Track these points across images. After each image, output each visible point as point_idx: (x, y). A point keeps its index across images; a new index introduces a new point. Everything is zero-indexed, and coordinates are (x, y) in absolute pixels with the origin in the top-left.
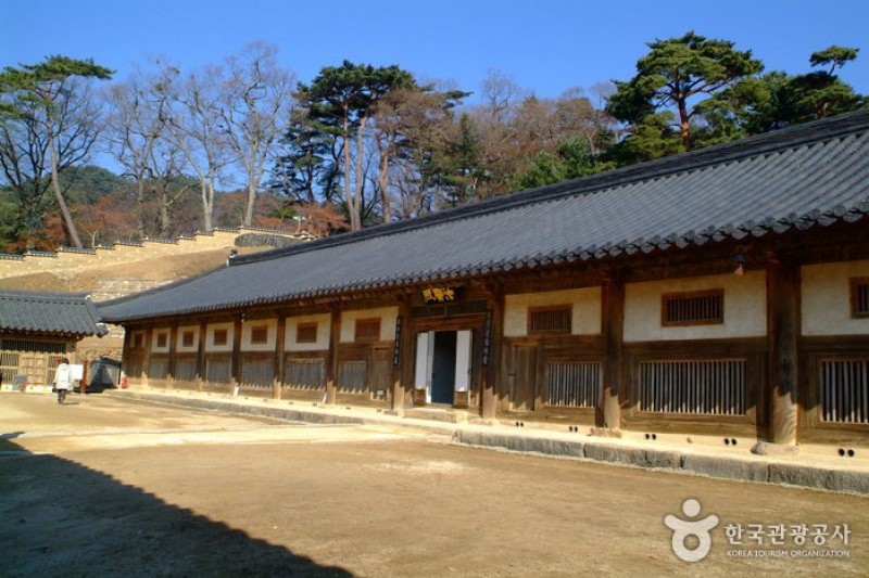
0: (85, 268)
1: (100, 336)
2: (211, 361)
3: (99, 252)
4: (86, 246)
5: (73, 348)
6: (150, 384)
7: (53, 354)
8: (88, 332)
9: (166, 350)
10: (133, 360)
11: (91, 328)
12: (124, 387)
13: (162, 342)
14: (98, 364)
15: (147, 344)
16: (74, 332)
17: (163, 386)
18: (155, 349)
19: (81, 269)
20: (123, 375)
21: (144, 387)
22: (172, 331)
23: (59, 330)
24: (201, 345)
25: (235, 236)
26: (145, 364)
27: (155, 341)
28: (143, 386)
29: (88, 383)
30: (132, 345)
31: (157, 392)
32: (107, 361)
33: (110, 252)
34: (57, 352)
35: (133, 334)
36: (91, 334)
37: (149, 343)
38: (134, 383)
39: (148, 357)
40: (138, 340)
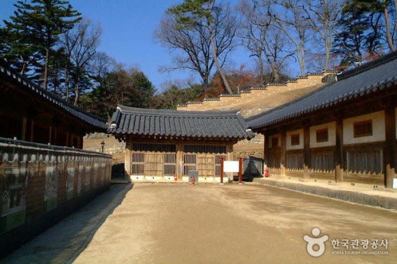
0: (235, 105)
1: (249, 139)
2: (352, 153)
3: (242, 95)
4: (235, 93)
5: (231, 150)
6: (287, 174)
7: (219, 154)
8: (241, 137)
9: (301, 146)
10: (272, 156)
11: (242, 133)
12: (267, 176)
13: (295, 140)
14: (248, 161)
15: (282, 144)
16: (231, 137)
17: (301, 176)
18: (289, 147)
19: (233, 105)
20: (265, 166)
21: (283, 177)
22: (305, 131)
23: (220, 136)
24: (339, 139)
25: (321, 77)
26: (283, 159)
27: (289, 141)
28: (282, 175)
29: (243, 173)
30: (270, 146)
31: (295, 181)
32: (252, 159)
33: (248, 95)
34: (221, 153)
35: (270, 138)
36: (243, 138)
37: (284, 143)
38: (274, 173)
39: (284, 153)
40: (275, 141)
